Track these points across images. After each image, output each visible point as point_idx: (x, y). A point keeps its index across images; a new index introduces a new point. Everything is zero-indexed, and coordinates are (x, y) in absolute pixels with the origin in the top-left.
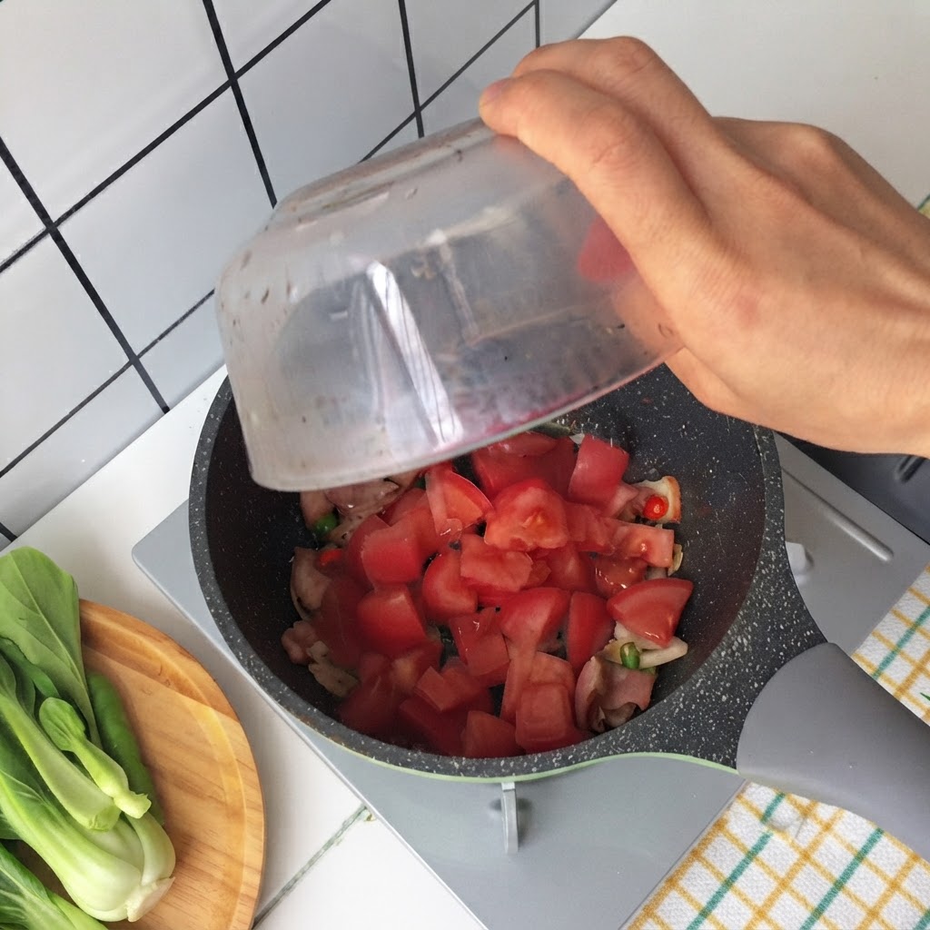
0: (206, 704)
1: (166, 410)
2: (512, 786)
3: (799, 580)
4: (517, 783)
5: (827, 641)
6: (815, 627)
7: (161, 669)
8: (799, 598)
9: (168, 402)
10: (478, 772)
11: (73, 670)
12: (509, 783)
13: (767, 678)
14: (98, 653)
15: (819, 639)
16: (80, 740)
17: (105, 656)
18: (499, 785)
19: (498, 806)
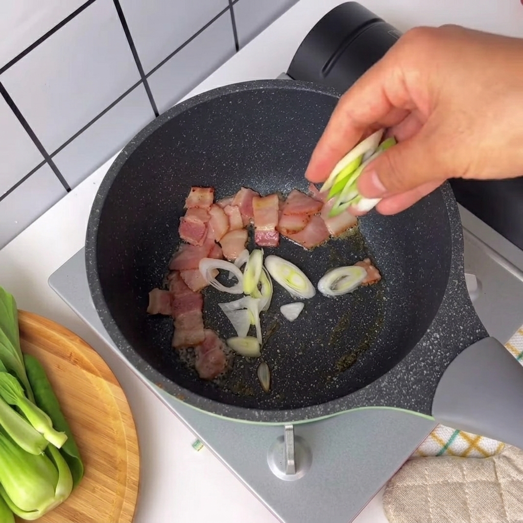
0: (99, 377)
1: (69, 190)
2: (291, 427)
3: (472, 297)
4: (294, 425)
5: (488, 336)
6: (482, 327)
7: (71, 354)
8: (473, 308)
9: (70, 184)
10: (271, 419)
11: (15, 355)
12: (289, 425)
13: (452, 360)
14: (31, 344)
15: (484, 335)
16: (21, 399)
17: (36, 346)
18: (283, 426)
19: (282, 439)
